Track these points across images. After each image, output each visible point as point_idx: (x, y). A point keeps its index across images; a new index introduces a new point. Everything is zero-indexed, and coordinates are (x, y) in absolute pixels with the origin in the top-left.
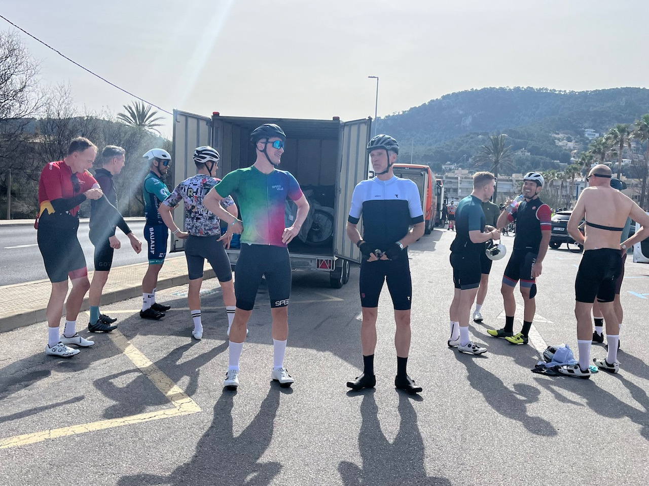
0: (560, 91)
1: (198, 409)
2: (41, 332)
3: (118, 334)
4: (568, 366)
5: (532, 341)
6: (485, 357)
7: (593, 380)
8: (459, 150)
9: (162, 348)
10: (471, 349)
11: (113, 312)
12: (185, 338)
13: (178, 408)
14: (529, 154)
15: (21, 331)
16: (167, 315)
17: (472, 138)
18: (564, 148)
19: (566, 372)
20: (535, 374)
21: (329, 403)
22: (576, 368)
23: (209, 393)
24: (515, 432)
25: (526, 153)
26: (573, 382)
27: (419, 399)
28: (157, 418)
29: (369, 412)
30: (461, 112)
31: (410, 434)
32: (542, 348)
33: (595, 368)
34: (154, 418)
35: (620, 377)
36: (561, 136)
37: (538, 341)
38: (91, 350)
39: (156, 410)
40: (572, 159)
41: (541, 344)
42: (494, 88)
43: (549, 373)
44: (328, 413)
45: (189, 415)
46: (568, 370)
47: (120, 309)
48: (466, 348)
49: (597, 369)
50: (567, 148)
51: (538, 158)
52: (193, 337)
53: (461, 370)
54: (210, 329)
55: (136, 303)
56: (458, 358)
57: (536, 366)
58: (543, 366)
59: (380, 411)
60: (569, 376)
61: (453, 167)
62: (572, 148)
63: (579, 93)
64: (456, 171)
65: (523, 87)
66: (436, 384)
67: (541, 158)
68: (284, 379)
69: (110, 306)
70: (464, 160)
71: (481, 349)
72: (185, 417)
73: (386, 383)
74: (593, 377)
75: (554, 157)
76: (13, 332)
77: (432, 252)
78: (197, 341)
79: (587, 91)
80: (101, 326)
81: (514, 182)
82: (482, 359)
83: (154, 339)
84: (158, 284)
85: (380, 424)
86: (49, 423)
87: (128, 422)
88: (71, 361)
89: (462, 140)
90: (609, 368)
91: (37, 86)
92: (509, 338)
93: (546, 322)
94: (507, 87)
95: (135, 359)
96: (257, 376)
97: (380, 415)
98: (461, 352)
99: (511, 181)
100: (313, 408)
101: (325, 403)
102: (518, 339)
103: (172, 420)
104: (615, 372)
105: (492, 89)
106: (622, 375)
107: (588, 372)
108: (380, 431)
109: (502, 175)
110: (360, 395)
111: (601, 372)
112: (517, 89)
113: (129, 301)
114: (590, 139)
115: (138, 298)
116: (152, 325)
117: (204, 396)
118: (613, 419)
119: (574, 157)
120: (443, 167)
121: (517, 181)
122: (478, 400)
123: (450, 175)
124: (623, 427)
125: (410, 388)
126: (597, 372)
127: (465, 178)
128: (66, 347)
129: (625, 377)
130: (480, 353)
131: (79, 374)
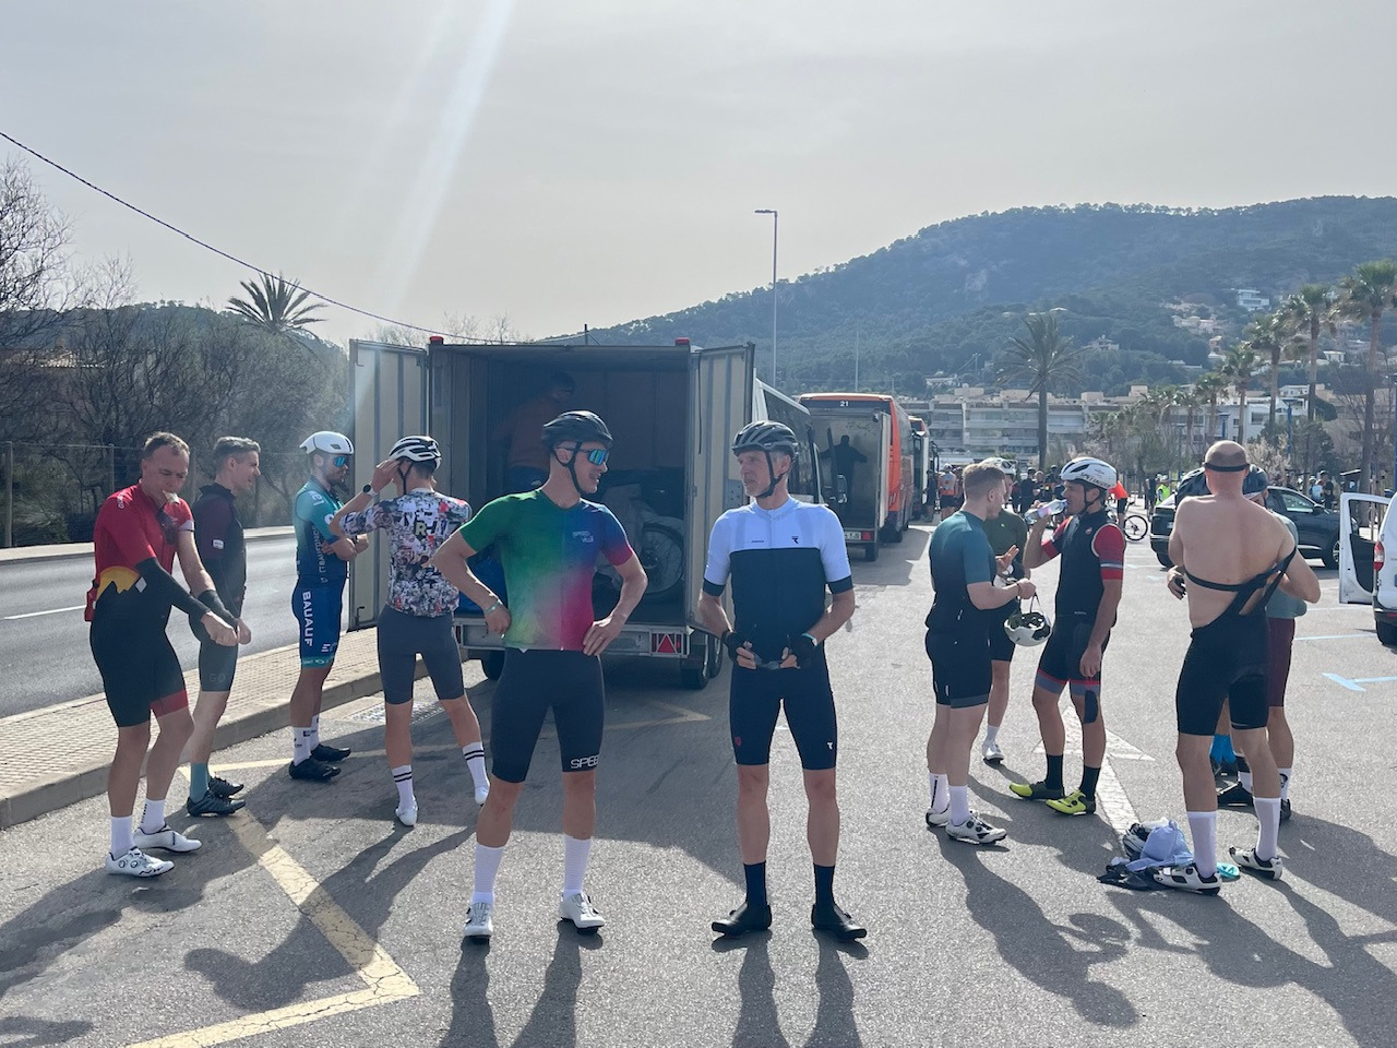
0: (1179, 210)
1: (414, 990)
2: (94, 820)
3: (247, 820)
4: (1173, 867)
5: (1105, 805)
6: (1004, 850)
7: (1227, 899)
8: (961, 344)
9: (336, 849)
10: (972, 831)
11: (234, 766)
12: (382, 822)
13: (374, 988)
14: (1117, 347)
15: (53, 819)
16: (345, 769)
17: (990, 317)
18: (1193, 331)
19: (1171, 882)
20: (1104, 885)
21: (676, 969)
22: (1189, 872)
23: (434, 950)
24: (1054, 1025)
25: (1110, 346)
26: (1182, 903)
27: (860, 953)
28: (332, 1012)
29: (757, 984)
30: (963, 263)
31: (837, 1036)
32: (1124, 821)
33: (1232, 869)
34: (327, 1013)
35: (1284, 888)
36: (1184, 306)
37: (1117, 808)
38: (193, 860)
39: (330, 995)
40: (1212, 355)
41: (1123, 813)
42: (1032, 208)
43: (1134, 884)
44: (674, 992)
45: (396, 1002)
46: (1173, 877)
47: (249, 758)
48: (963, 830)
49: (1237, 872)
50: (1200, 332)
51: (1136, 355)
52: (397, 820)
53: (951, 883)
54: (434, 799)
55: (282, 742)
56: (946, 854)
57: (1108, 867)
58: (1122, 866)
59: (779, 984)
60: (1176, 889)
61: (950, 381)
62: (1210, 331)
63: (1221, 212)
64: (956, 390)
65: (1096, 205)
66: (897, 917)
67: (1143, 357)
68: (586, 917)
69: (228, 752)
70: (973, 367)
71: (996, 831)
72: (387, 1008)
73: (794, 920)
74: (1226, 891)
75: (1172, 353)
76: (38, 822)
77: (903, 587)
78: (406, 829)
79: (1238, 208)
80: (213, 801)
81: (1086, 410)
82: (997, 853)
83: (320, 828)
84: (324, 696)
85: (776, 1014)
86: (123, 1030)
87: (277, 1023)
88: (156, 886)
89: (968, 323)
90: (1262, 868)
91: (65, 267)
92: (1055, 802)
93: (1137, 757)
94: (1062, 205)
95: (285, 876)
96: (530, 912)
97: (779, 993)
98: (952, 838)
99: (1079, 408)
100: (645, 981)
101: (669, 970)
102: (1074, 803)
103: (361, 1016)
104: (1276, 876)
105: (1028, 211)
106: (1291, 884)
107: (1216, 880)
108: (778, 1031)
109: (1059, 395)
110: (739, 948)
111: (1247, 879)
112: (1084, 210)
113: (265, 739)
114: (1250, 310)
115: (283, 730)
116: (315, 794)
117: (426, 960)
118: (1262, 990)
119: (1216, 351)
120: (929, 383)
121: (1091, 408)
122: (982, 949)
123: (944, 399)
124: (1279, 1006)
125: (842, 929)
126: (1238, 877)
127: (978, 405)
128: (146, 856)
129: (1296, 889)
130: (991, 840)
131: (174, 917)
